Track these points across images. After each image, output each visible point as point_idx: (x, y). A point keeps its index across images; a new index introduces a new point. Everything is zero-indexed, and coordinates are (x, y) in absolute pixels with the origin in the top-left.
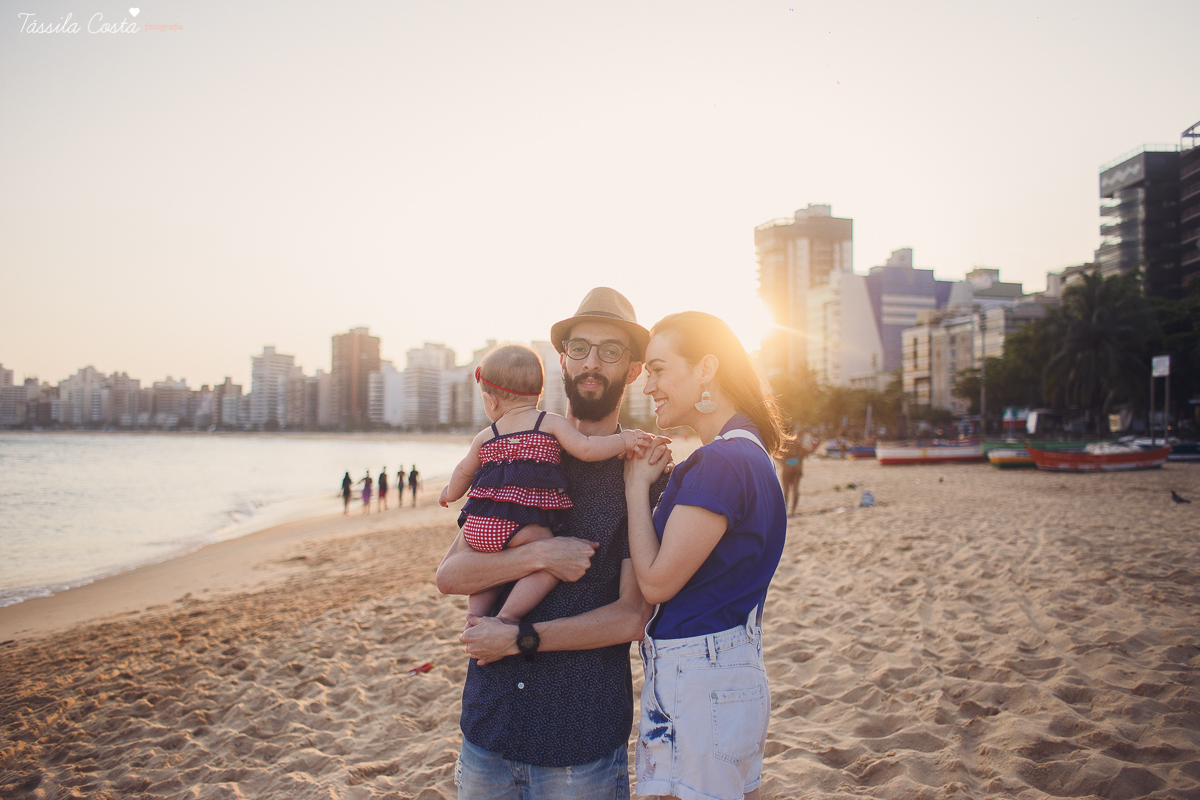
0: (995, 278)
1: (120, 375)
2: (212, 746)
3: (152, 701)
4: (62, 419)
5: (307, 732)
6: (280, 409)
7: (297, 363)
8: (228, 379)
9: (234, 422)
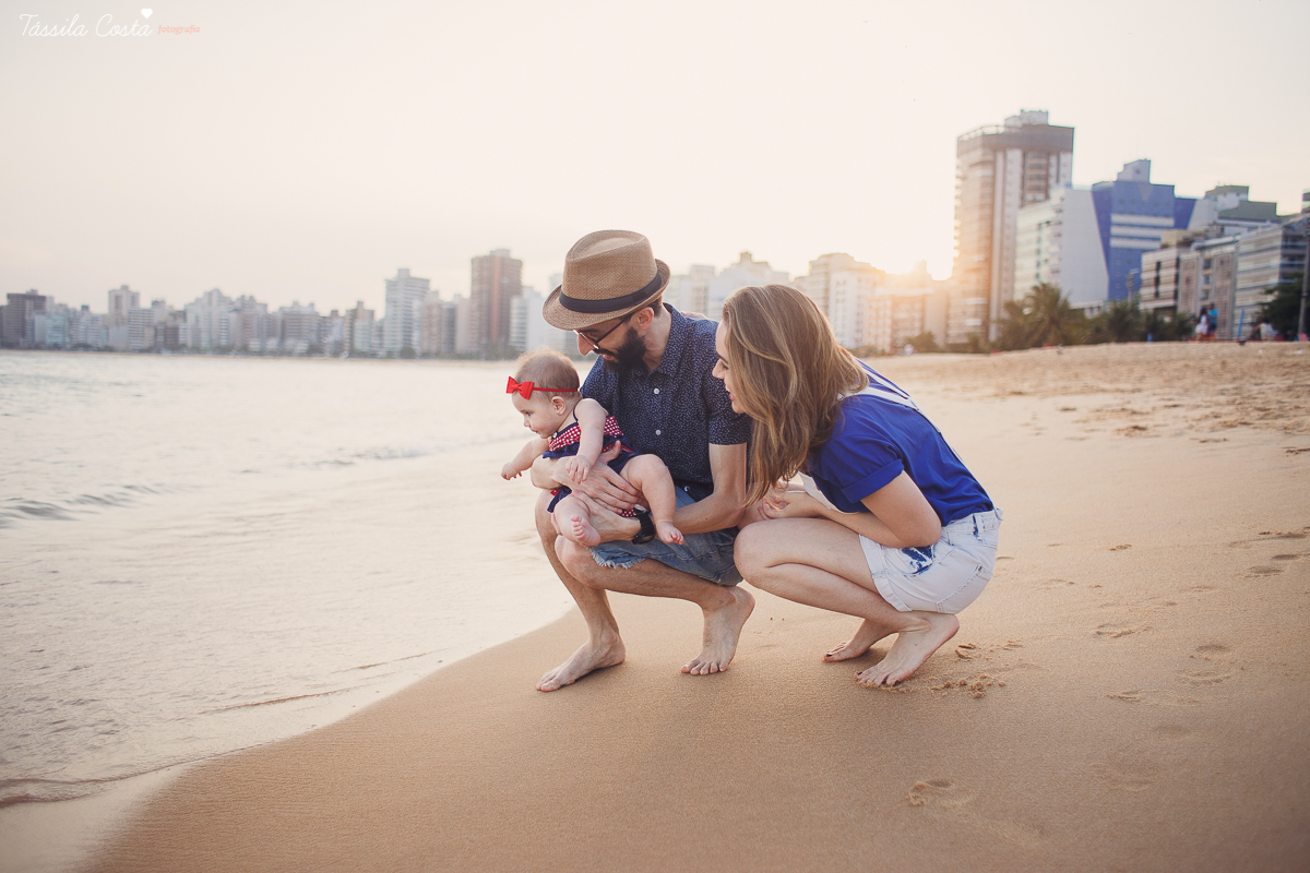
0: (1242, 197)
1: (247, 299)
4: (190, 344)
6: (416, 336)
7: (433, 286)
8: (360, 303)
9: (365, 348)
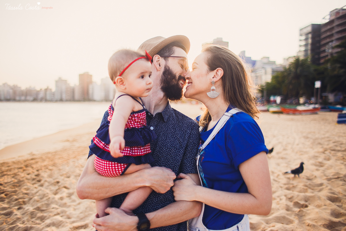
0: (268, 60)
1: (15, 85)
2: (23, 214)
3: (6, 195)
5: (57, 209)
6: (64, 95)
8: (48, 87)
9: (50, 99)
